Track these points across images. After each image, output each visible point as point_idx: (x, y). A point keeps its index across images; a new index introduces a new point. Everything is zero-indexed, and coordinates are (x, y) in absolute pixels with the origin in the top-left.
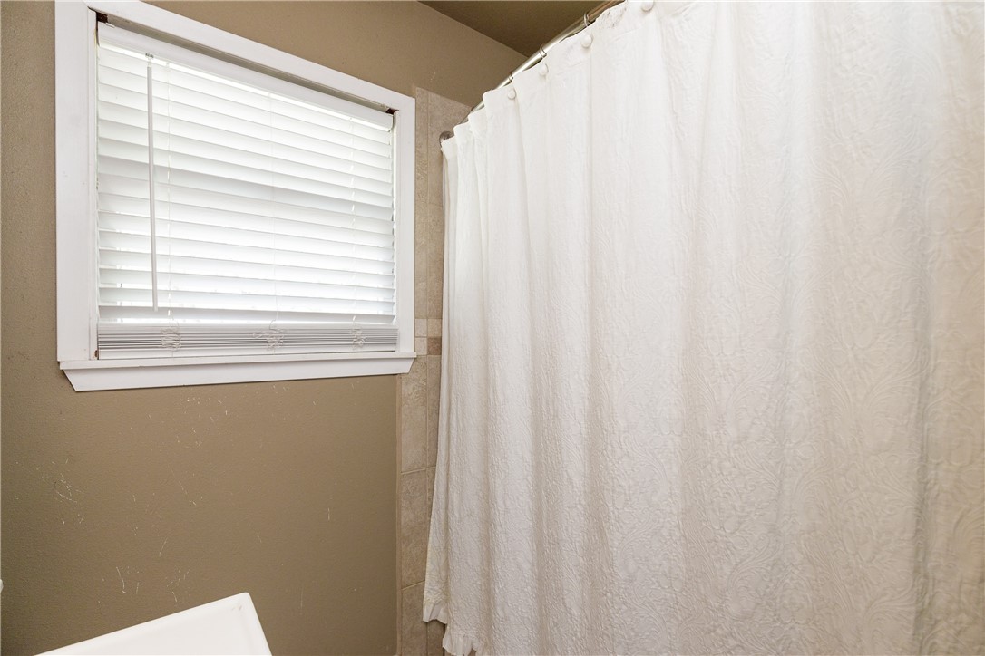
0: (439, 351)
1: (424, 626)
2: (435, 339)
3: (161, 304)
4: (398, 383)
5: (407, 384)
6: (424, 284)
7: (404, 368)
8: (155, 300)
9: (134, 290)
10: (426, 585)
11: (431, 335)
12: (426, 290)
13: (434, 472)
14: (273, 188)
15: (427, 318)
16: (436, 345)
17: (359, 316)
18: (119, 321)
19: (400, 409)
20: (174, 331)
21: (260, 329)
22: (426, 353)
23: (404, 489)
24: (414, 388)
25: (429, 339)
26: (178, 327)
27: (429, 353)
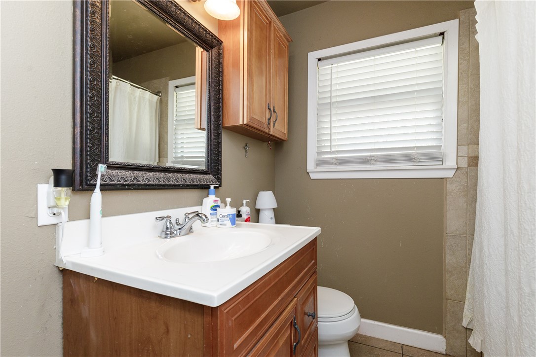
0: (477, 165)
1: (464, 329)
2: (475, 157)
3: (333, 150)
4: (445, 183)
5: (451, 184)
6: (466, 125)
7: (450, 174)
8: (331, 149)
9: (326, 146)
10: (465, 306)
11: (471, 155)
12: (468, 128)
13: (473, 239)
14: (374, 97)
15: (468, 145)
16: (474, 161)
17: (418, 148)
18: (323, 157)
19: (446, 197)
20: (336, 159)
21: (366, 156)
22: (466, 166)
23: (448, 243)
24: (456, 187)
25: (469, 158)
26: (338, 157)
27: (470, 166)
